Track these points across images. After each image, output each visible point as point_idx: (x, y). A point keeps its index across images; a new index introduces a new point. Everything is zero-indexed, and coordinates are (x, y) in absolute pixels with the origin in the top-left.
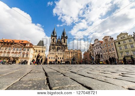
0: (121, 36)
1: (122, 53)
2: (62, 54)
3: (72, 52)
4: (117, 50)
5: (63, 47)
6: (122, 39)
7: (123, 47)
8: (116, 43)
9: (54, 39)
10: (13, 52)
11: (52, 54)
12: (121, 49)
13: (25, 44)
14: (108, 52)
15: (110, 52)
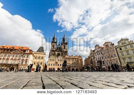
0: (122, 42)
1: (124, 59)
2: (62, 60)
3: (72, 58)
4: (119, 57)
5: (63, 53)
6: (123, 45)
7: (125, 53)
8: (117, 49)
9: (54, 45)
10: (12, 59)
11: (52, 60)
12: (123, 55)
13: (25, 51)
14: (110, 58)
15: (112, 58)
